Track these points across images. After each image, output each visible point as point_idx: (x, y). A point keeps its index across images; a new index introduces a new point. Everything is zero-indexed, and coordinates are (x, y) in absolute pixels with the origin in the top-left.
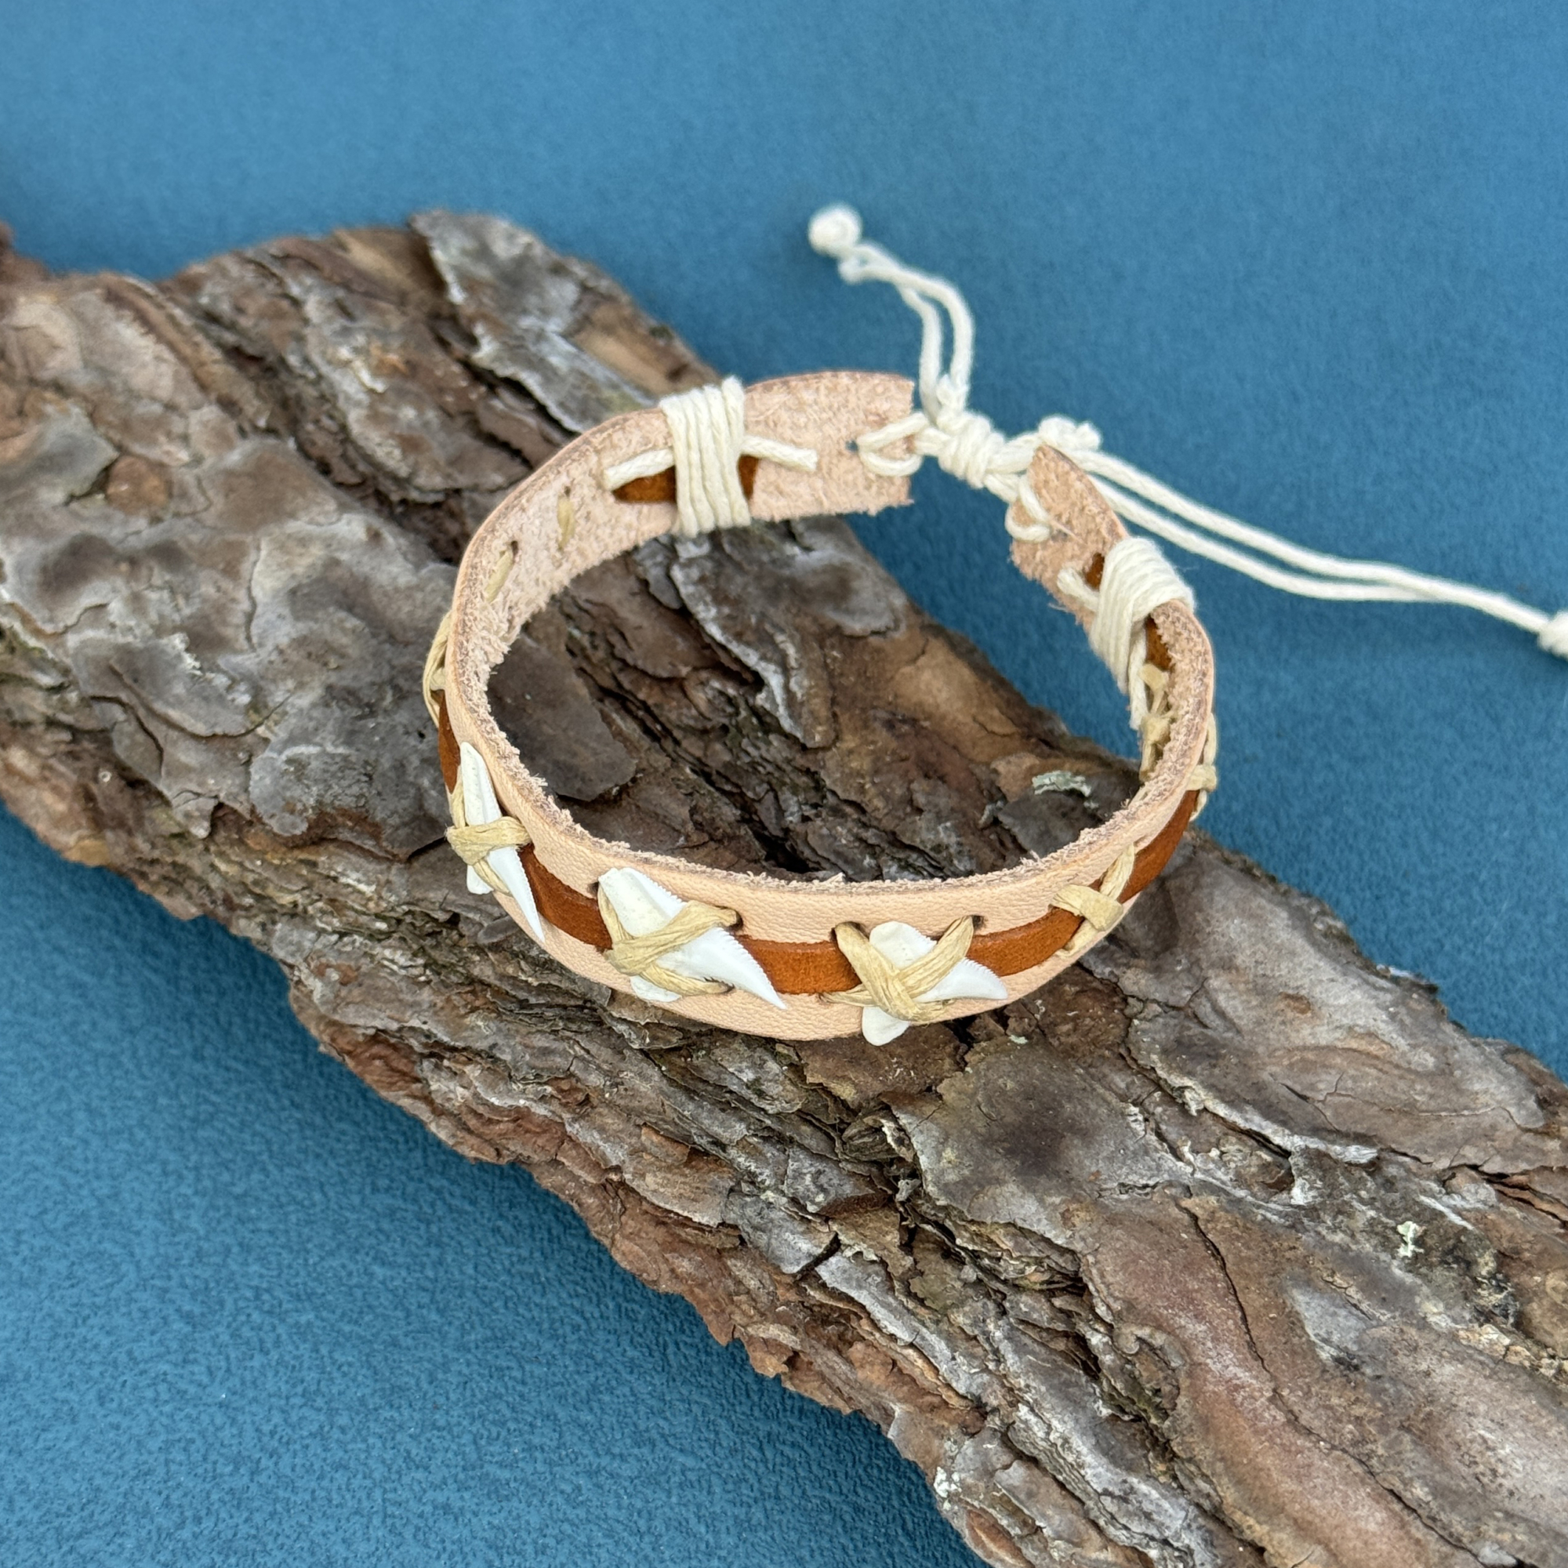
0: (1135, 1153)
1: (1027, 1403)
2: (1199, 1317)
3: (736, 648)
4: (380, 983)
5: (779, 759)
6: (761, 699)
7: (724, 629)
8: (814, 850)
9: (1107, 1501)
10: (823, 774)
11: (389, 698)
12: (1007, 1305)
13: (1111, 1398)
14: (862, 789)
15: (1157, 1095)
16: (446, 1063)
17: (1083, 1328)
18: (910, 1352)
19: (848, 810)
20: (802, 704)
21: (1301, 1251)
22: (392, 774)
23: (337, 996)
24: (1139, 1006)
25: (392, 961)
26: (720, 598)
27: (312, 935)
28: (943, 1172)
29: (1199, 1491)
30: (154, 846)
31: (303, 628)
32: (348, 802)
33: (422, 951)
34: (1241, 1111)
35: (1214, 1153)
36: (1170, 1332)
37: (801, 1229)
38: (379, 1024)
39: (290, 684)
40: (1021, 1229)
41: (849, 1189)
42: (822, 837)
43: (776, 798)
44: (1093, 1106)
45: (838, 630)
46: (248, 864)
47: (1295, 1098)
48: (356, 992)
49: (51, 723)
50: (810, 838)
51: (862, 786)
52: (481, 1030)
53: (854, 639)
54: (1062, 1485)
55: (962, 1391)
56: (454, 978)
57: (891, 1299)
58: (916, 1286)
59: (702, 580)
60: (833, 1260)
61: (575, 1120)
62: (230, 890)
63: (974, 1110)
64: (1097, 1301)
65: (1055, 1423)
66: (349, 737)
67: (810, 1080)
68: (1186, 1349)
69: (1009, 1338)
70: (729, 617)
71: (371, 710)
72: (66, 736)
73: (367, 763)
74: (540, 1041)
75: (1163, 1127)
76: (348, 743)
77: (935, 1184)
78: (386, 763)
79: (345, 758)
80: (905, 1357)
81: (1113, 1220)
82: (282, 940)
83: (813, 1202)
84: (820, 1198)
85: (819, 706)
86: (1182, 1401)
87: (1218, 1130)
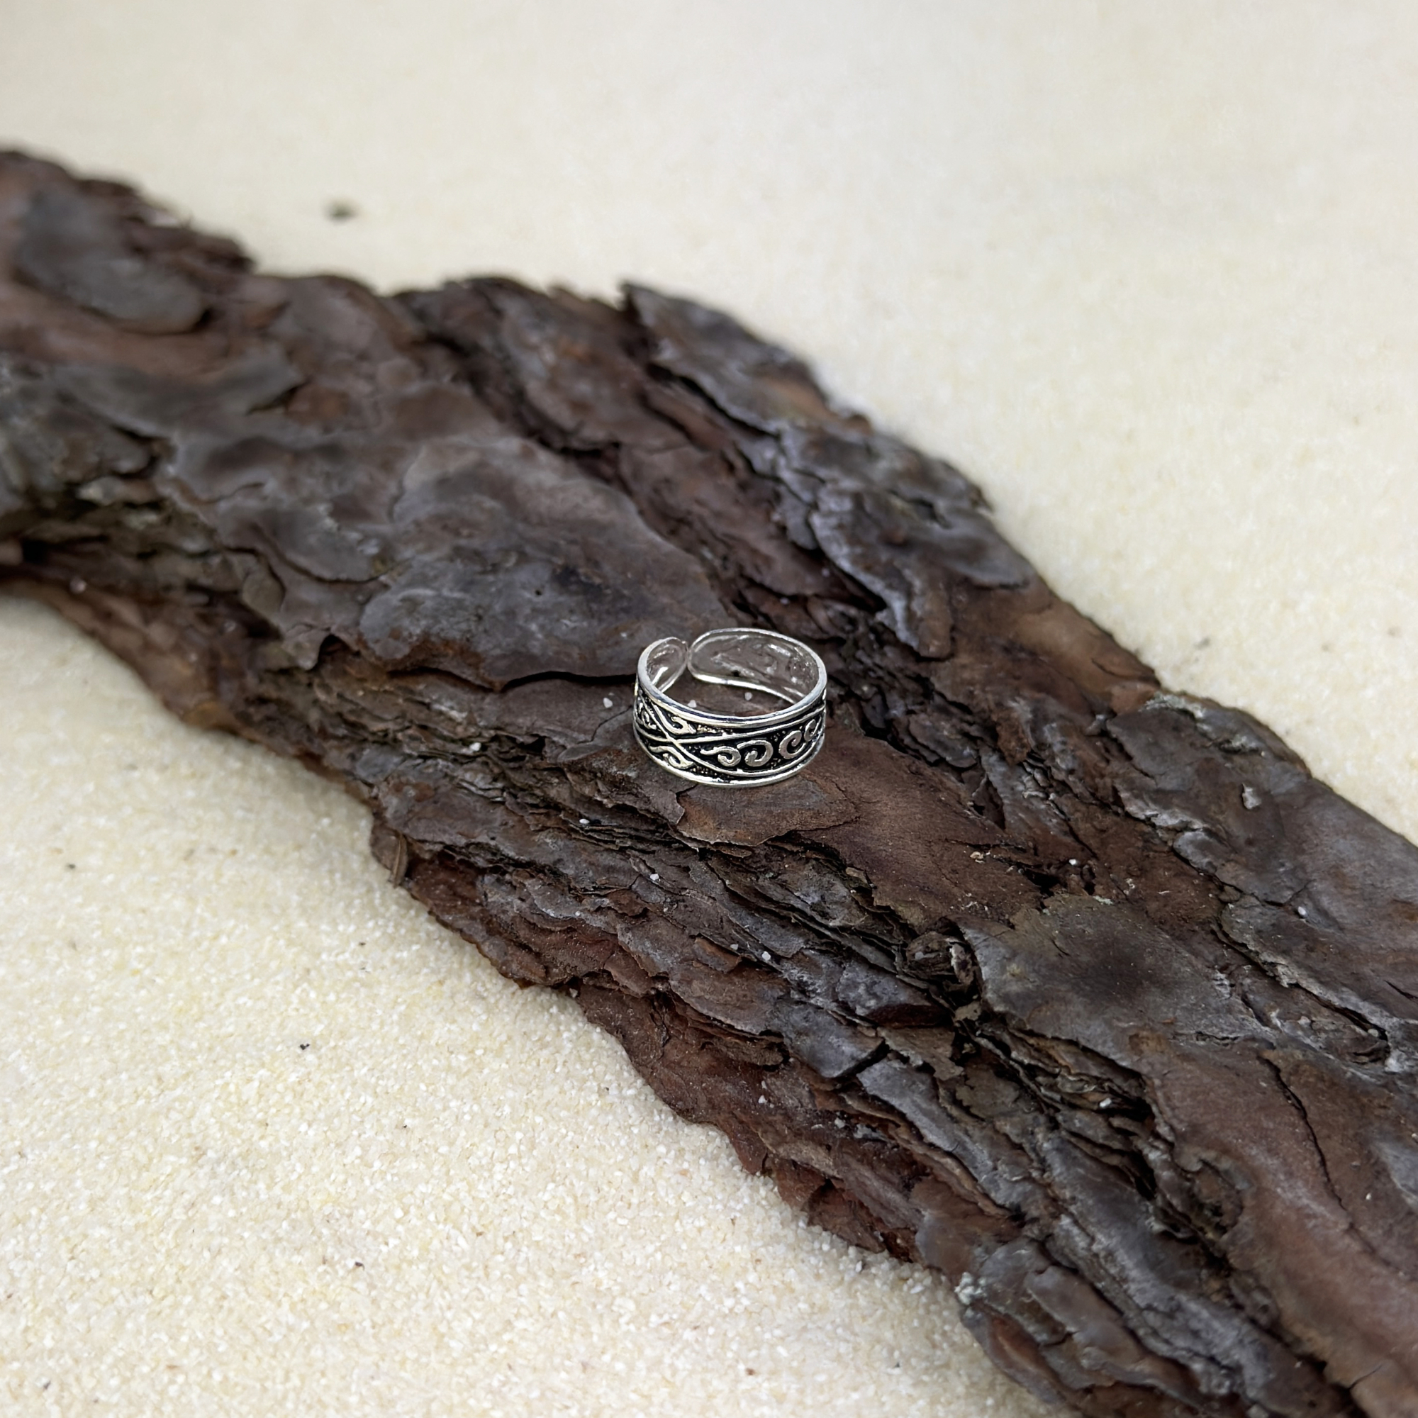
0: (1218, 1011)
1: (1071, 1215)
2: (1271, 1152)
3: (864, 578)
4: (455, 801)
5: (891, 668)
6: (881, 616)
7: (854, 562)
8: (914, 739)
9: (1151, 1318)
10: (933, 679)
11: (513, 560)
12: (1060, 1118)
13: (1166, 1214)
14: (971, 695)
15: (1247, 968)
16: (508, 877)
17: (1140, 1144)
18: (949, 1161)
19: (954, 710)
20: (921, 620)
21: (1392, 1112)
22: (502, 618)
23: (410, 811)
24: (1236, 895)
25: (472, 784)
26: (853, 540)
27: (396, 760)
28: (1005, 982)
29: (1255, 1305)
30: (261, 681)
31: (443, 508)
32: (455, 634)
33: (502, 776)
34: (1336, 990)
35: (1304, 1021)
36: (1239, 1158)
37: (849, 1032)
38: (447, 839)
39: (421, 546)
40: (1085, 1050)
41: (903, 997)
42: (924, 727)
43: (884, 700)
44: (1176, 965)
45: (966, 582)
46: (348, 695)
47: (1398, 994)
48: (430, 808)
49: (192, 587)
50: (914, 729)
51: (971, 692)
52: (549, 846)
53: (983, 589)
54: (1099, 1293)
55: (1000, 1202)
56: (529, 800)
57: (934, 1108)
58: (963, 1093)
59: (840, 527)
60: (877, 1066)
61: (628, 929)
62: (327, 722)
63: (1047, 943)
64: (1158, 1120)
65: (1099, 1236)
66: (467, 585)
67: (877, 902)
68: (1254, 1176)
69: (1058, 1150)
70: (863, 556)
71: (495, 568)
72: (201, 599)
73: (479, 607)
74: (607, 859)
75: (1251, 997)
76: (465, 590)
77: (995, 992)
78: (498, 608)
79: (459, 601)
80: (942, 1165)
81: (1186, 1057)
82: (367, 763)
83: (863, 1006)
84: (872, 1003)
85: (940, 626)
86: (1244, 1219)
87: (1310, 1002)
